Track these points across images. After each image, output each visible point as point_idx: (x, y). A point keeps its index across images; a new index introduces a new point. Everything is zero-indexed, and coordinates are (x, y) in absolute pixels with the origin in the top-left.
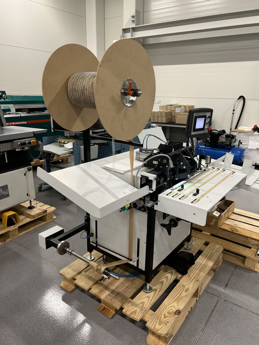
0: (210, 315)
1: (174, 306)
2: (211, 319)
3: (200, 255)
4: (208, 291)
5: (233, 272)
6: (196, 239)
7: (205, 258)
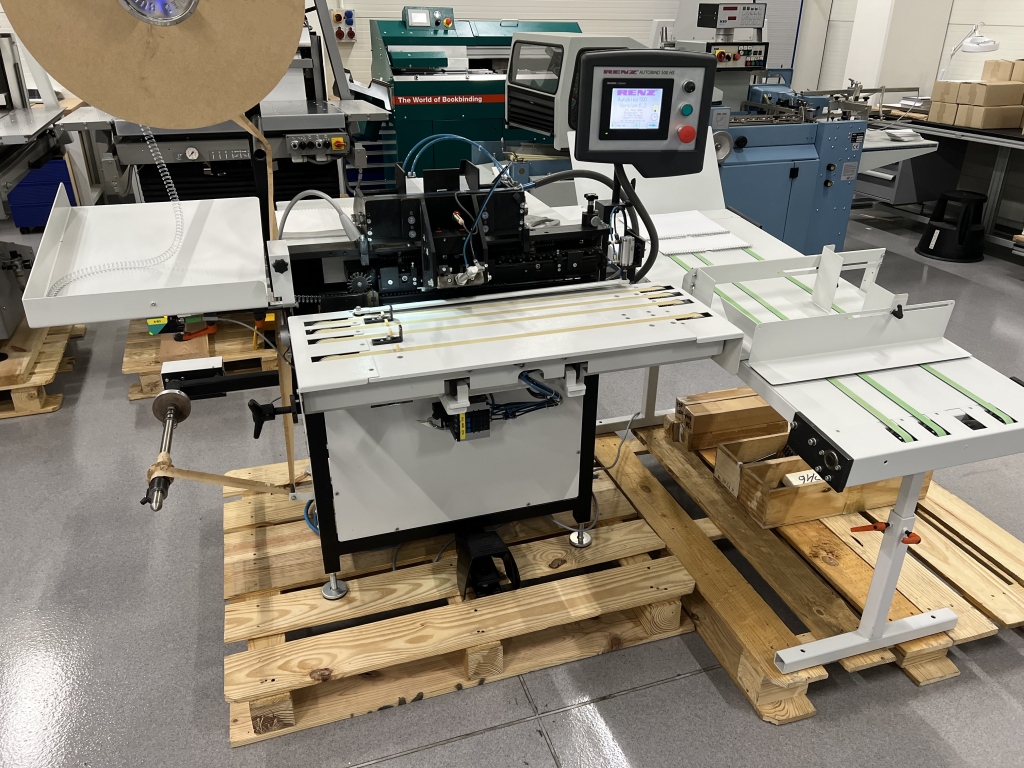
0: (448, 741)
1: (334, 657)
2: (439, 748)
3: (584, 576)
4: (528, 683)
5: (679, 675)
6: (647, 528)
7: (589, 589)
